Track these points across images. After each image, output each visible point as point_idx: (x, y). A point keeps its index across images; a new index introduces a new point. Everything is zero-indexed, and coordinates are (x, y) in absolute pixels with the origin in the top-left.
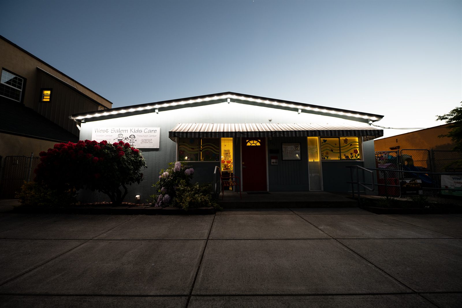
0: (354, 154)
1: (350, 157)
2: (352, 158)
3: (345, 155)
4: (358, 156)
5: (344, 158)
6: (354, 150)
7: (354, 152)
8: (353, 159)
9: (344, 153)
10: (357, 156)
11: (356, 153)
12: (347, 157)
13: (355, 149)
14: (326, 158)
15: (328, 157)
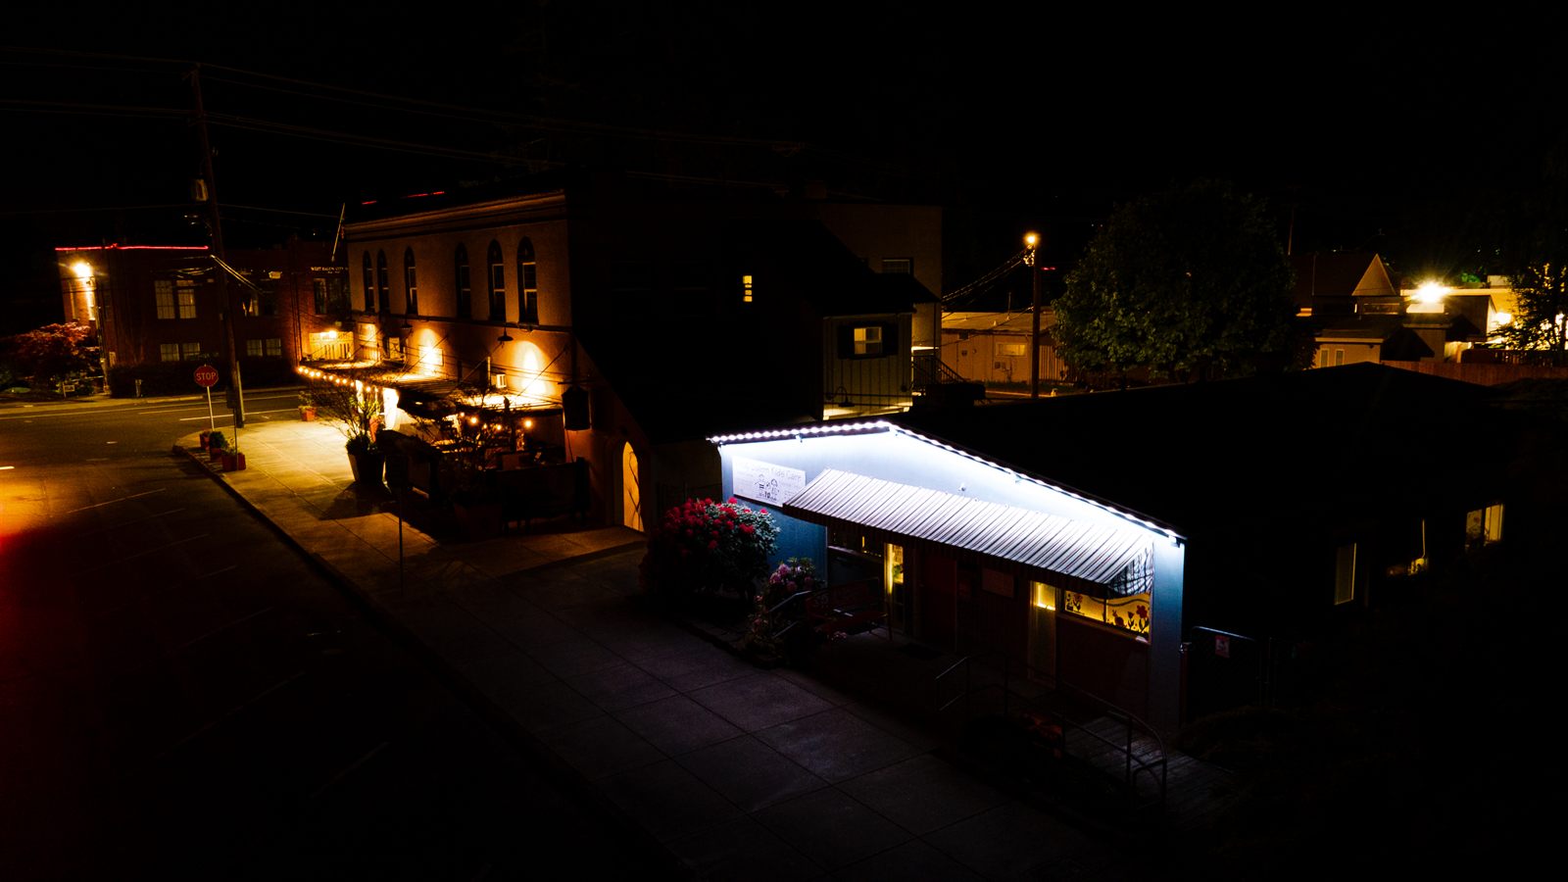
0: (1136, 618)
1: (1126, 623)
2: (1130, 626)
3: (1115, 614)
4: (1146, 626)
5: (1112, 620)
6: (1138, 607)
7: (1138, 612)
8: (1132, 629)
9: (1115, 608)
10: (1143, 625)
11: (1141, 617)
12: (1119, 620)
13: (1141, 604)
14: (1075, 609)
15: (1079, 608)
